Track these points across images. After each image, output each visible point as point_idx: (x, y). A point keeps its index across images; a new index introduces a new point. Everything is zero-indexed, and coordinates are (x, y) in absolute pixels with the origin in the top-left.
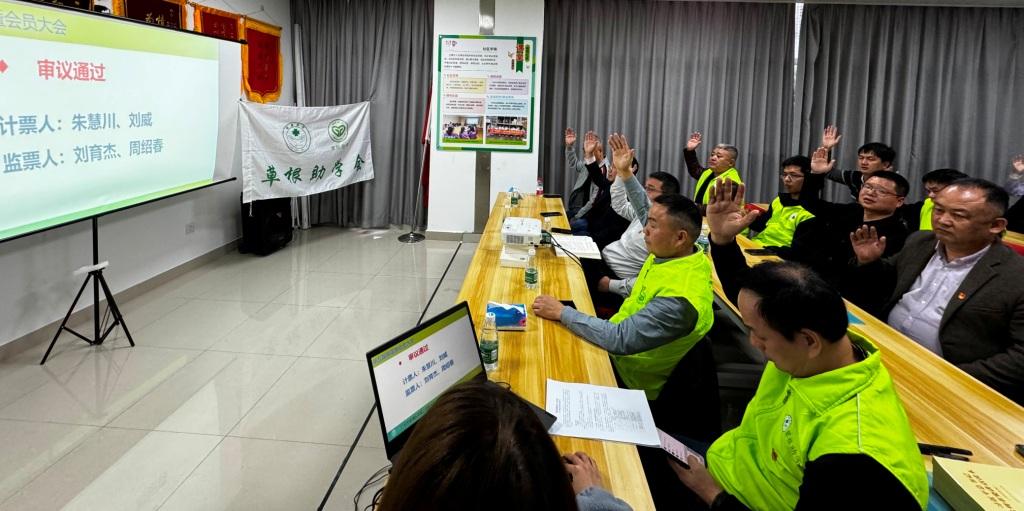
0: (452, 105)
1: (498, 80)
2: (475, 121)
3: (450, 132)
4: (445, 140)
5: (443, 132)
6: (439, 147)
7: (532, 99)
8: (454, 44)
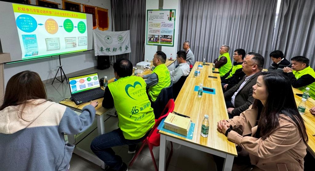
0: (151, 31)
1: (164, 23)
2: (157, 37)
3: (150, 40)
5: (148, 40)
6: (147, 44)
7: (174, 30)
8: (151, 12)
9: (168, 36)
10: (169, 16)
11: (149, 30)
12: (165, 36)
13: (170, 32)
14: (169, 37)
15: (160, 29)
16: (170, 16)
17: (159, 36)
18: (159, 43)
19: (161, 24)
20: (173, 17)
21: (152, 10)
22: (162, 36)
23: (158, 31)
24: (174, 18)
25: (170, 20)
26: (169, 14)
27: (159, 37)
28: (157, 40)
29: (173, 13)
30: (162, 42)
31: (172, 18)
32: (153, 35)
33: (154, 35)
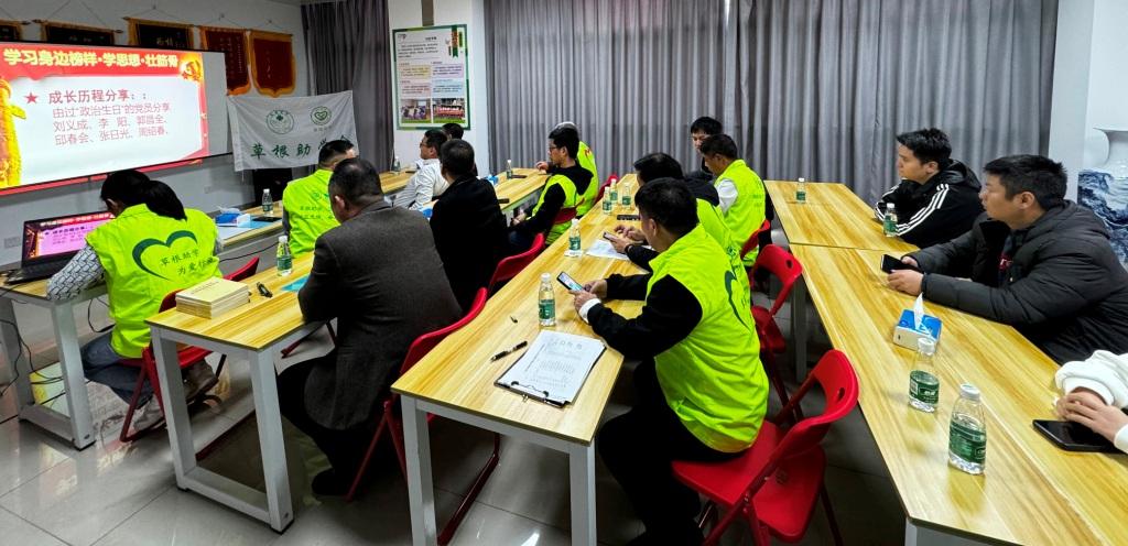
0: (406, 90)
1: (439, 65)
2: (423, 104)
3: (406, 114)
5: (401, 114)
6: (400, 128)
7: (468, 81)
8: (404, 36)
9: (453, 99)
10: (451, 44)
11: (401, 87)
12: (444, 100)
13: (456, 88)
14: (455, 103)
15: (429, 81)
16: (455, 43)
17: (428, 101)
18: (429, 122)
19: (432, 68)
20: (461, 45)
21: (406, 30)
22: (437, 100)
23: (426, 87)
24: (464, 48)
25: (455, 54)
26: (450, 38)
27: (429, 104)
28: (424, 113)
29: (461, 35)
30: (438, 119)
31: (459, 49)
32: (413, 101)
33: (417, 101)
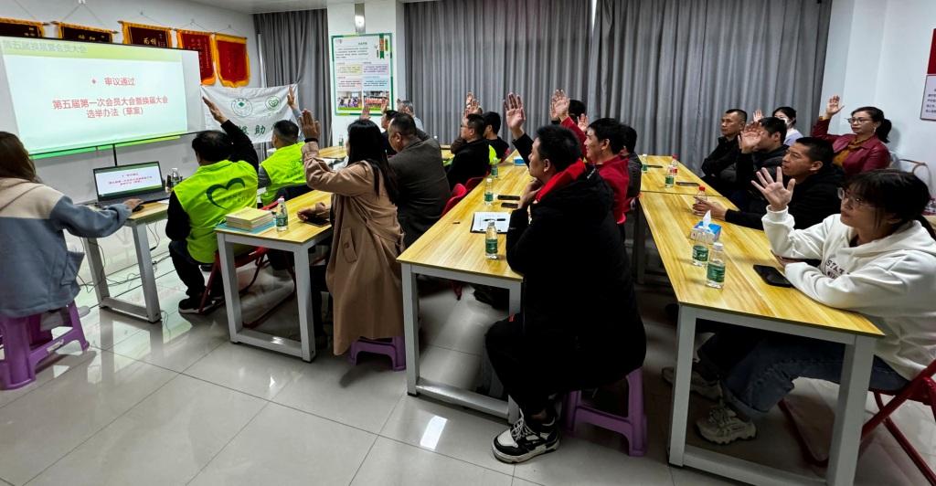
0: (342, 84)
1: (369, 65)
3: (342, 103)
4: (340, 109)
5: (338, 103)
6: (336, 114)
7: (392, 78)
8: (341, 41)
9: (380, 92)
10: (378, 49)
11: (338, 81)
12: (373, 92)
13: (382, 83)
14: (381, 95)
15: (360, 77)
16: (382, 48)
19: (364, 67)
20: (387, 49)
21: (342, 36)
22: (367, 92)
23: (359, 83)
24: (389, 52)
25: (382, 56)
26: (378, 43)
28: (356, 102)
29: (387, 41)
31: (385, 53)
32: (348, 93)
